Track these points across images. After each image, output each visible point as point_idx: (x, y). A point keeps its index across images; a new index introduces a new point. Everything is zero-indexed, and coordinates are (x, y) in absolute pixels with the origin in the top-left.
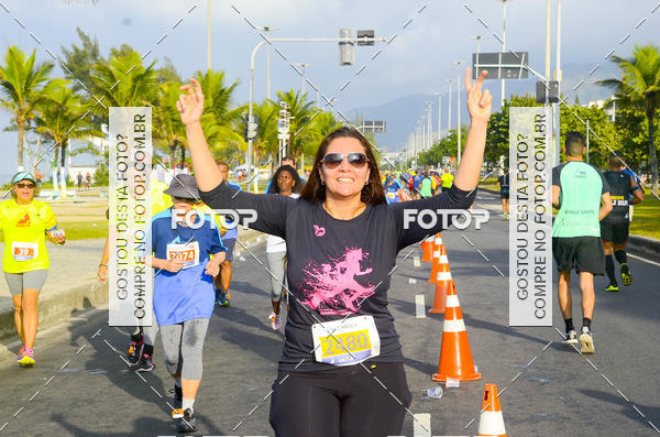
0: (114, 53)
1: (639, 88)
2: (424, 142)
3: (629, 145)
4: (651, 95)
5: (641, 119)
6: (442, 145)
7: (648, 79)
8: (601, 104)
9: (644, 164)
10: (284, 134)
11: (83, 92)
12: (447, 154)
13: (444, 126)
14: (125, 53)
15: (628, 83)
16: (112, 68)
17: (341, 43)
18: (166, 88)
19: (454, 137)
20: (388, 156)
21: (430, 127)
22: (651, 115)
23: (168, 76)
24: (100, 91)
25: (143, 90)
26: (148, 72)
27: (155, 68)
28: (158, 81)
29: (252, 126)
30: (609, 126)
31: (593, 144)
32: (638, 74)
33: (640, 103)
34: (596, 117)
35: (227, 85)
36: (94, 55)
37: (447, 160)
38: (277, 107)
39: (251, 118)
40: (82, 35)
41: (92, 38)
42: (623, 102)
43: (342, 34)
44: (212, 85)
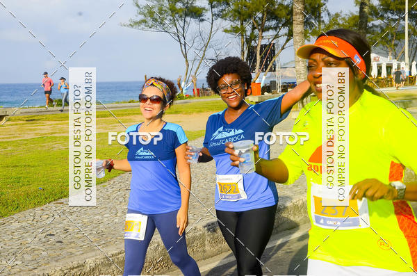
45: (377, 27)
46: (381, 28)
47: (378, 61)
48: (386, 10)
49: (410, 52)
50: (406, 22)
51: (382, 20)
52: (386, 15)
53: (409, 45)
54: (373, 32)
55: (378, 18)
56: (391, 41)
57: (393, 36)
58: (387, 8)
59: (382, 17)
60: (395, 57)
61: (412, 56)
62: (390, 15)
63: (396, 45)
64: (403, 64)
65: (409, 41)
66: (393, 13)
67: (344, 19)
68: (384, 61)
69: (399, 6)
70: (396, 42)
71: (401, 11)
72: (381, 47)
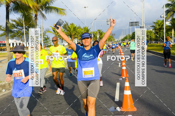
0: (71, 24)
1: (158, 27)
2: (122, 37)
3: (156, 37)
4: (160, 28)
5: (158, 32)
6: (125, 38)
7: (159, 25)
8: (152, 30)
9: (159, 40)
10: (98, 37)
11: (66, 31)
12: (126, 39)
13: (125, 34)
14: (72, 24)
15: (156, 26)
16: (70, 27)
17: (107, 21)
18: (78, 30)
19: (127, 36)
20: (116, 40)
21: (123, 35)
22: (160, 31)
23: (79, 28)
24: (68, 30)
25: (75, 30)
26: (76, 27)
27: (77, 26)
28: (77, 29)
29: (93, 35)
30: (153, 34)
31: (150, 37)
32: (157, 25)
33: (158, 29)
34: (151, 32)
35: (89, 29)
36: (68, 25)
37: (126, 40)
38: (97, 32)
39: (92, 34)
40: (65, 22)
41: (67, 22)
42: (155, 29)
43: (107, 19)
44: (86, 29)
45: (15, 31)
46: (17, 31)
47: (16, 42)
48: (18, 26)
49: (26, 39)
50: (24, 30)
51: (17, 29)
52: (18, 27)
53: (26, 37)
54: (14, 33)
55: (15, 28)
56: (20, 35)
57: (20, 34)
58: (18, 25)
59: (17, 28)
60: (22, 40)
61: (27, 40)
62: (19, 27)
63: (22, 37)
64: (24, 43)
65: (26, 36)
66: (20, 27)
67: (3, 27)
68: (18, 42)
69: (22, 25)
70: (22, 36)
71: (22, 26)
72: (17, 37)
